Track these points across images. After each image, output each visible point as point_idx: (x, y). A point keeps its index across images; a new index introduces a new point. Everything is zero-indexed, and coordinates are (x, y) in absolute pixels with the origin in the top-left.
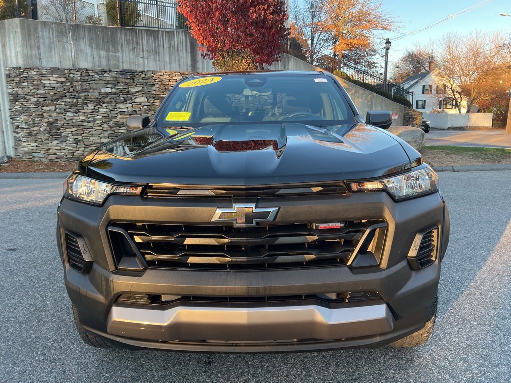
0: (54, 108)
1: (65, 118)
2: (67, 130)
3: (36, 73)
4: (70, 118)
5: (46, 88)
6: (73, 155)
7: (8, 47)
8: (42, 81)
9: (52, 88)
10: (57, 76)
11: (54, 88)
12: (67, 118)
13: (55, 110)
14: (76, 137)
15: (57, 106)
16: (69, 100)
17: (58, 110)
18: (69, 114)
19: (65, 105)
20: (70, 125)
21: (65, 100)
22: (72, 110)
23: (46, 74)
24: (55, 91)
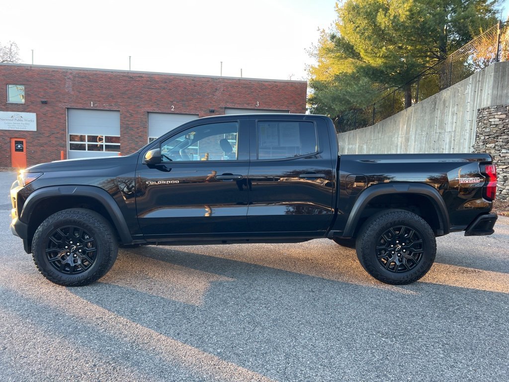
0: (493, 145)
1: (500, 155)
2: (500, 167)
3: (487, 113)
4: (504, 155)
5: (491, 126)
6: (501, 193)
7: (483, 91)
8: (490, 120)
9: (495, 126)
10: (500, 113)
11: (497, 125)
12: (502, 156)
13: (494, 147)
14: (505, 174)
15: (496, 143)
16: (505, 137)
17: (497, 148)
18: (504, 151)
19: (502, 142)
20: (503, 162)
21: (502, 137)
22: (506, 147)
23: (493, 113)
24: (497, 129)
